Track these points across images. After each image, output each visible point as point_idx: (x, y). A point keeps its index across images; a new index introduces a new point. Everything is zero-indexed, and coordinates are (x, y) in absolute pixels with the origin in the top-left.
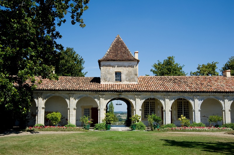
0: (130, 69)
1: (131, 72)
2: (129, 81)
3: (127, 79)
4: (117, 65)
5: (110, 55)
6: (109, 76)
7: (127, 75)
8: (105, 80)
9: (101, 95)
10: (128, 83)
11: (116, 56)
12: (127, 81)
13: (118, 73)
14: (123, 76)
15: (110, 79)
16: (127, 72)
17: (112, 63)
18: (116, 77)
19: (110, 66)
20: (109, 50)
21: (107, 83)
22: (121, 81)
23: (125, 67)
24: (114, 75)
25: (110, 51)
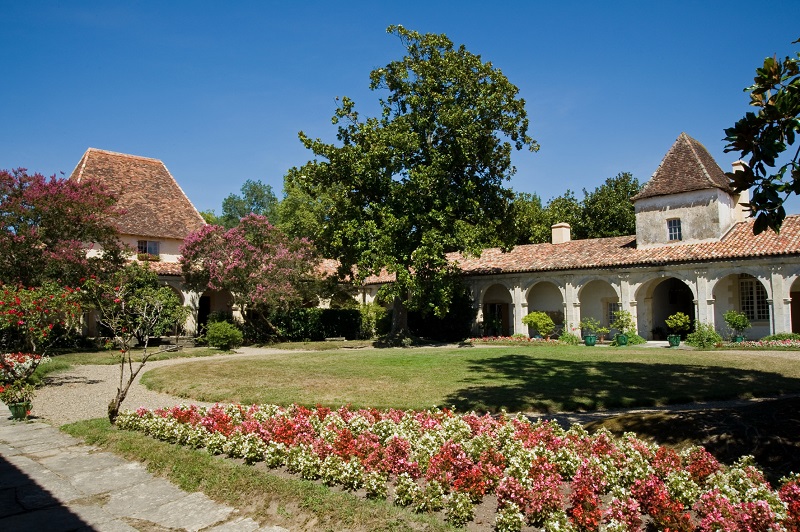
0: (701, 209)
1: (702, 216)
2: (700, 236)
3: (695, 234)
4: (669, 204)
5: (657, 184)
6: (653, 231)
7: (693, 224)
8: (647, 241)
9: (622, 274)
10: (698, 241)
11: (669, 184)
12: (693, 237)
13: (675, 221)
14: (685, 228)
15: (656, 237)
16: (694, 217)
17: (659, 202)
18: (671, 232)
19: (654, 208)
20: (655, 174)
21: (650, 247)
22: (681, 239)
23: (688, 206)
24: (666, 227)
25: (659, 174)
